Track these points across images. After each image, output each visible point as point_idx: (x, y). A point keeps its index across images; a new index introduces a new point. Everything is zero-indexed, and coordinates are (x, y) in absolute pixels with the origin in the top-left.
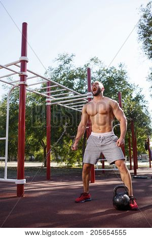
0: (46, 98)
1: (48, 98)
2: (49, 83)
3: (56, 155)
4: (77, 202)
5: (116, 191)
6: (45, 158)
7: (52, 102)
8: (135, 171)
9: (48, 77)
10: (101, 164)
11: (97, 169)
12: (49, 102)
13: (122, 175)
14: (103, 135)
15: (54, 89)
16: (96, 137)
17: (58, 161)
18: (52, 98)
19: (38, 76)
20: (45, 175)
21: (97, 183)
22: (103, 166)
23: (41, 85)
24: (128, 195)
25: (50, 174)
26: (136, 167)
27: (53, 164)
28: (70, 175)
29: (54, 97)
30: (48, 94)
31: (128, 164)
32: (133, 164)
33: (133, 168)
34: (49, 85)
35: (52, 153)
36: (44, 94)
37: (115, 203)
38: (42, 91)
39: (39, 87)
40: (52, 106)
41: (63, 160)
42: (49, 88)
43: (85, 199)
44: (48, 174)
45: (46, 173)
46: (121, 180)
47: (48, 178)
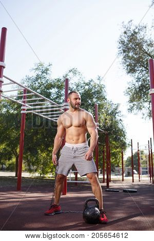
0: (21, 105)
1: (24, 106)
2: (26, 91)
3: (29, 165)
4: (46, 215)
5: (86, 204)
6: (17, 168)
7: (28, 110)
8: (108, 184)
9: (26, 84)
10: (74, 176)
11: (70, 181)
12: (24, 110)
13: (93, 188)
14: (75, 146)
15: (30, 97)
16: (69, 148)
17: (30, 171)
18: (27, 106)
19: (15, 83)
21: (69, 195)
22: (76, 178)
23: (17, 92)
24: (98, 208)
25: (20, 185)
26: (109, 180)
27: (25, 175)
28: (42, 186)
29: (30, 105)
30: (24, 102)
31: (101, 176)
32: (106, 177)
33: (106, 181)
34: (26, 94)
35: (24, 163)
36: (20, 102)
37: (85, 217)
38: (19, 98)
39: (15, 94)
40: (27, 114)
41: (36, 171)
42: (25, 96)
43: (55, 211)
44: (19, 184)
45: (16, 184)
46: (92, 193)
47: (19, 189)
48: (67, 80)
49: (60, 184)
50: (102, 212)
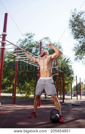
0: (16, 57)
1: (17, 57)
2: (18, 49)
3: (20, 90)
4: (30, 117)
5: (52, 112)
6: (13, 92)
7: (19, 59)
8: (63, 101)
9: (18, 45)
10: (45, 96)
11: (42, 99)
12: (17, 59)
15: (21, 52)
17: (21, 93)
18: (19, 57)
19: (12, 44)
20: (12, 101)
21: (42, 107)
22: (46, 97)
23: (14, 49)
24: (58, 114)
25: (15, 101)
26: (64, 99)
27: (18, 95)
28: (27, 101)
29: (20, 57)
30: (17, 55)
31: (59, 96)
32: (62, 97)
33: (62, 99)
34: (18, 50)
35: (17, 89)
36: (15, 55)
37: (51, 119)
38: (15, 52)
39: (13, 50)
40: (19, 62)
41: (24, 93)
42: (17, 52)
43: (34, 116)
45: (13, 100)
46: (54, 106)
47: (14, 103)
48: (41, 43)
49: (37, 100)
50: (60, 117)
